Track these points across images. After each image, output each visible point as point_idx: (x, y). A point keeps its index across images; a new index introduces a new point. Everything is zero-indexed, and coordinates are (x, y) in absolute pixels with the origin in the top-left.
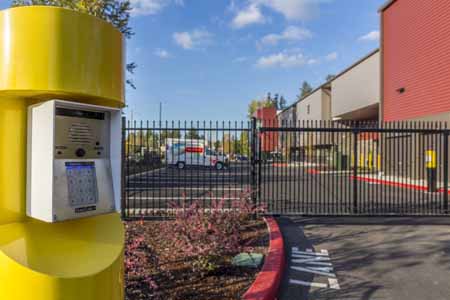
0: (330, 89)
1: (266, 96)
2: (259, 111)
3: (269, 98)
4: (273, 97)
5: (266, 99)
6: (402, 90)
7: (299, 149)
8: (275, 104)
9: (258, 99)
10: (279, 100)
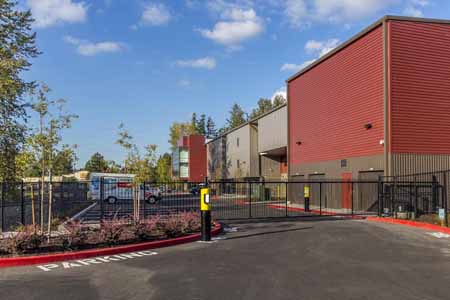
0: (257, 125)
1: (191, 116)
2: (185, 139)
3: (194, 119)
4: (199, 118)
5: (190, 122)
6: (300, 143)
7: (229, 181)
8: (202, 126)
9: (181, 121)
10: (206, 122)
